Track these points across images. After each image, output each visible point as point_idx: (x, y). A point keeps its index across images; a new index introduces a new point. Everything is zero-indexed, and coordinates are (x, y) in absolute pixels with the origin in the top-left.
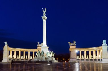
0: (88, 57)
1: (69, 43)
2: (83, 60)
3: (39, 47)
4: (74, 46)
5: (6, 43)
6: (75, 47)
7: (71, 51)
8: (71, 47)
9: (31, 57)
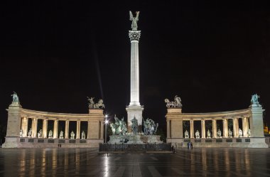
0: (209, 134)
1: (167, 101)
2: (200, 141)
3: (93, 108)
4: (177, 107)
5: (15, 96)
6: (179, 110)
7: (170, 121)
8: (170, 111)
9: (73, 135)
